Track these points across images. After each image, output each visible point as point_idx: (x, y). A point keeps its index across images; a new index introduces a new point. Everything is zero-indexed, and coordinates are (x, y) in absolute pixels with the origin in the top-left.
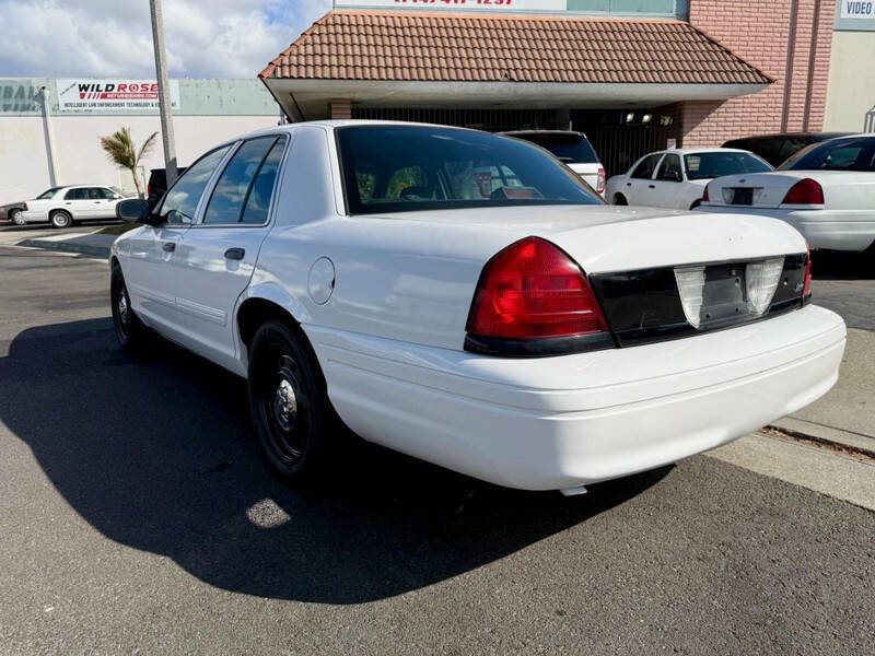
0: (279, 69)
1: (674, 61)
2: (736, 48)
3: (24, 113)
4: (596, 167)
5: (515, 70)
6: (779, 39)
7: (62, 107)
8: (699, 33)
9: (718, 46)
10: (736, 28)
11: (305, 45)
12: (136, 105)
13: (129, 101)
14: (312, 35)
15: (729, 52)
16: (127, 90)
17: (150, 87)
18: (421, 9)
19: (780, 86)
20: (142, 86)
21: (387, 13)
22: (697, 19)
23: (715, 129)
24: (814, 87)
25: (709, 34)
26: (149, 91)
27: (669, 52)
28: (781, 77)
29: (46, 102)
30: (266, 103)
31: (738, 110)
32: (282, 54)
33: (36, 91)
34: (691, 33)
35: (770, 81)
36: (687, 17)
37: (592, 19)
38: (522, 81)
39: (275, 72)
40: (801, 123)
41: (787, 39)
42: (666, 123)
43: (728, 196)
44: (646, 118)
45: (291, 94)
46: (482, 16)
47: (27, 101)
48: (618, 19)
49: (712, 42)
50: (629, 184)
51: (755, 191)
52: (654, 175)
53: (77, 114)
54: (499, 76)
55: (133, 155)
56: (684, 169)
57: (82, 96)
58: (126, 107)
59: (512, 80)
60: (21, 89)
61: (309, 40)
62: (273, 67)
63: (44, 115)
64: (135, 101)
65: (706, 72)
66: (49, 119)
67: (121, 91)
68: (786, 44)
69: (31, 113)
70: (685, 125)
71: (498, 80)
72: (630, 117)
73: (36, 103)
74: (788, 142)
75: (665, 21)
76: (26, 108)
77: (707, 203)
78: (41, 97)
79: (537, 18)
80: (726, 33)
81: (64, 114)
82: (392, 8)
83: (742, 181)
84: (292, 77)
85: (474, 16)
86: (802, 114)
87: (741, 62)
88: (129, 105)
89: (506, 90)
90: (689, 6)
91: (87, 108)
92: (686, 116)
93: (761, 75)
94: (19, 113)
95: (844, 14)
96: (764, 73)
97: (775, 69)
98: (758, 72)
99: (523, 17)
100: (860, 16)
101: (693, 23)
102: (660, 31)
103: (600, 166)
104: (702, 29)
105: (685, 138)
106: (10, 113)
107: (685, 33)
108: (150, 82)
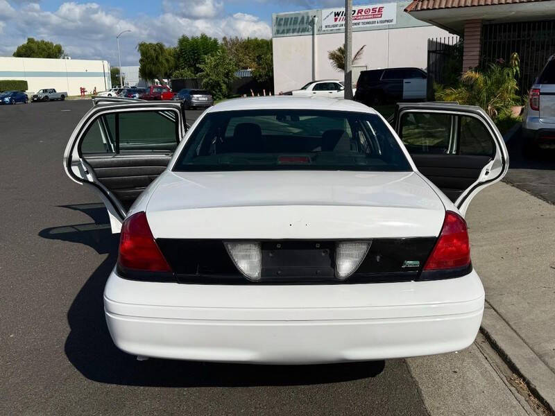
3: (303, 34)
7: (324, 28)
12: (368, 23)
13: (363, 21)
16: (363, 13)
17: (377, 10)
20: (373, 9)
26: (377, 13)
29: (315, 26)
33: (311, 19)
47: (305, 26)
53: (332, 32)
57: (336, 20)
58: (361, 25)
60: (303, 18)
63: (313, 35)
64: (366, 20)
66: (316, 36)
67: (359, 14)
69: (307, 33)
73: (310, 27)
76: (304, 30)
78: (312, 23)
81: (325, 33)
88: (363, 23)
91: (338, 28)
94: (300, 34)
106: (295, 34)
108: (378, 6)
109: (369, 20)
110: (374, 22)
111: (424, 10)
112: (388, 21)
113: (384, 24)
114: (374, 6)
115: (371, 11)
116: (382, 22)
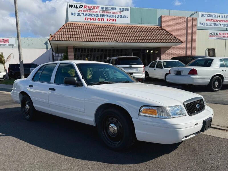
0: (54, 38)
1: (158, 37)
2: (173, 34)
4: (142, 66)
5: (118, 39)
6: (184, 31)
8: (164, 30)
9: (169, 33)
10: (173, 29)
11: (61, 31)
14: (63, 29)
15: (172, 35)
18: (92, 22)
19: (185, 43)
21: (83, 23)
22: (163, 26)
23: (169, 54)
24: (193, 43)
25: (167, 30)
26: (6, 41)
27: (157, 34)
28: (185, 41)
30: (42, 45)
31: (175, 49)
32: (55, 34)
34: (162, 30)
35: (182, 42)
36: (161, 26)
37: (137, 26)
38: (120, 42)
39: (53, 39)
40: (190, 53)
41: (186, 32)
42: (157, 53)
43: (175, 73)
44: (152, 51)
45: (57, 45)
46: (108, 24)
48: (144, 26)
49: (167, 32)
50: (149, 69)
51: (182, 71)
52: (155, 67)
54: (114, 41)
55: (4, 60)
56: (163, 65)
59: (117, 42)
61: (62, 30)
62: (52, 38)
64: (1, 44)
65: (166, 40)
68: (186, 33)
70: (162, 53)
71: (114, 42)
72: (147, 51)
74: (188, 58)
75: (155, 26)
77: (170, 74)
79: (123, 25)
80: (171, 30)
82: (84, 22)
83: (178, 69)
84: (58, 40)
85: (106, 24)
86: (190, 50)
87: (175, 37)
89: (116, 44)
90: (161, 23)
92: (162, 51)
93: (180, 41)
95: (199, 25)
96: (181, 40)
97: (183, 39)
98: (179, 40)
99: (119, 25)
100: (203, 26)
101: (163, 27)
102: (154, 29)
103: (143, 65)
104: (165, 28)
105: (162, 56)
107: (161, 30)
108: (6, 38)
109: (3, 44)
110: (5, 45)
111: (56, 40)
112: (12, 45)
113: (10, 46)
114: (4, 38)
115: (3, 40)
116: (9, 45)
